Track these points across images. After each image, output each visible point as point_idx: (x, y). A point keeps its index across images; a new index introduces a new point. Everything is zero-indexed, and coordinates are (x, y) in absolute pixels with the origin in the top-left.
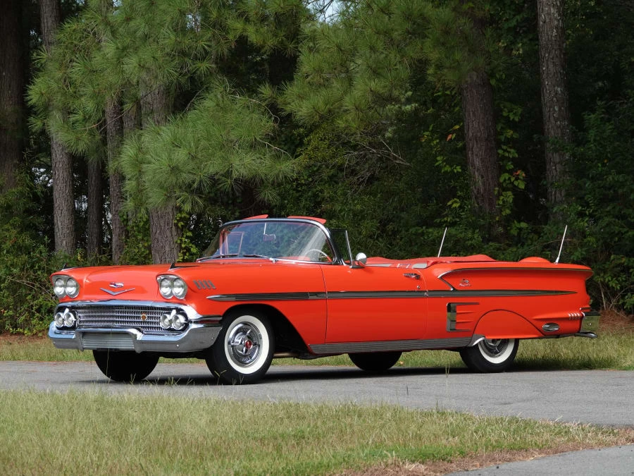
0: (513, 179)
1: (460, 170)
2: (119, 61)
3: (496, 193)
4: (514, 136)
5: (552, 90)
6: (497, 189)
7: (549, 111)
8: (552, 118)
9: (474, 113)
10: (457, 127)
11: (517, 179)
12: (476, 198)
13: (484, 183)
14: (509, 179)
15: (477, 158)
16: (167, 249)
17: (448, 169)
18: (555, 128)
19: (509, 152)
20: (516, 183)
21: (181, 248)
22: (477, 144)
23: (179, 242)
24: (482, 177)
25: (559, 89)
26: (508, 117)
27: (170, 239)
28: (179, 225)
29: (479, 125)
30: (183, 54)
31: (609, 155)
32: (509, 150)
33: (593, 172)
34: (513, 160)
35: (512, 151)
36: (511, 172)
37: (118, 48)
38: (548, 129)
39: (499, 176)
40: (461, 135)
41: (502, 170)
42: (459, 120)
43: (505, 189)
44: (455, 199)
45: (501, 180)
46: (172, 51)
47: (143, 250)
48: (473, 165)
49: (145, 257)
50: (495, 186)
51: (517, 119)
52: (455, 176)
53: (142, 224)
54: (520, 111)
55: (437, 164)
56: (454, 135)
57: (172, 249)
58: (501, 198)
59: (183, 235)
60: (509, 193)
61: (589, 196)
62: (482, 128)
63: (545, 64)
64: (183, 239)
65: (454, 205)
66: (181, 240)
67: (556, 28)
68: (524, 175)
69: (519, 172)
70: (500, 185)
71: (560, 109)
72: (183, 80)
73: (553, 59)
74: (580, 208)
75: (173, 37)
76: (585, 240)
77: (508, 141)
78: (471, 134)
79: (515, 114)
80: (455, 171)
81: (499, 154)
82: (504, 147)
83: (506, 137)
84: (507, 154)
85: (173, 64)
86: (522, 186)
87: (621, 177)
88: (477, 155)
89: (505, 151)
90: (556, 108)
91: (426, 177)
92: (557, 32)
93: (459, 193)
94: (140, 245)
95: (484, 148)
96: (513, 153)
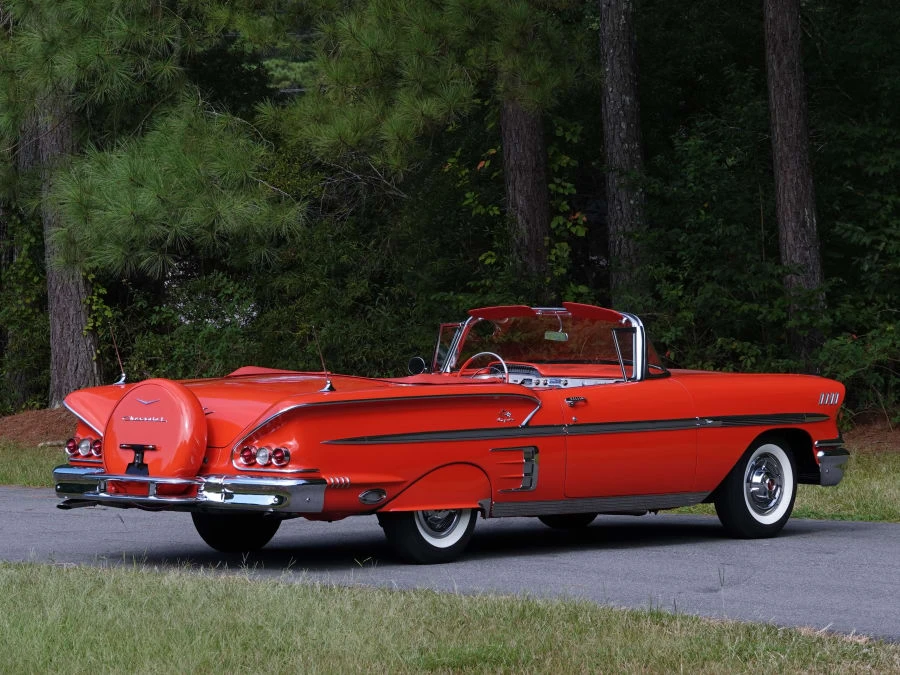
0: (569, 225)
1: (498, 213)
2: (47, 58)
3: (546, 244)
4: (572, 164)
5: (617, 101)
6: (547, 238)
7: (614, 129)
8: (617, 139)
9: (517, 134)
10: (493, 151)
11: (575, 225)
12: (518, 251)
13: (529, 231)
14: (565, 224)
15: (519, 195)
16: (72, 312)
17: (481, 210)
18: (621, 153)
19: (564, 187)
20: (573, 230)
21: (91, 311)
22: (521, 177)
23: (88, 302)
24: (528, 223)
25: (628, 99)
26: (564, 138)
27: (75, 297)
28: (89, 278)
29: (524, 150)
30: (139, 50)
31: (714, 198)
32: (563, 184)
33: (691, 220)
34: (569, 198)
35: (569, 185)
36: (566, 214)
37: (44, 40)
38: (611, 154)
39: (550, 220)
40: (497, 161)
41: (556, 212)
42: (497, 138)
43: (560, 239)
44: (489, 252)
45: (553, 225)
46: (123, 46)
47: (23, 308)
48: (515, 205)
49: (26, 319)
50: (545, 234)
51: (575, 140)
52: (491, 221)
53: (22, 272)
54: (580, 129)
55: (466, 202)
56: (488, 163)
57: (78, 312)
58: (554, 251)
59: (93, 292)
60: (565, 245)
61: (683, 253)
62: (528, 154)
63: (608, 63)
64: (95, 298)
65: (488, 261)
66: (92, 300)
67: (625, 13)
68: (585, 219)
69: (578, 215)
70: (551, 233)
71: (628, 125)
72: (138, 89)
73: (619, 56)
74: (671, 270)
75: (124, 26)
76: (679, 315)
77: (561, 172)
78: (512, 162)
79: (574, 134)
80: (491, 213)
81: (550, 190)
82: (558, 181)
83: (560, 166)
84: (561, 191)
85: (125, 64)
86: (581, 233)
87: (733, 229)
88: (520, 191)
89: (559, 185)
90: (624, 126)
91: (439, 218)
92: (626, 19)
93: (496, 244)
94: (20, 302)
95: (530, 181)
96: (570, 188)
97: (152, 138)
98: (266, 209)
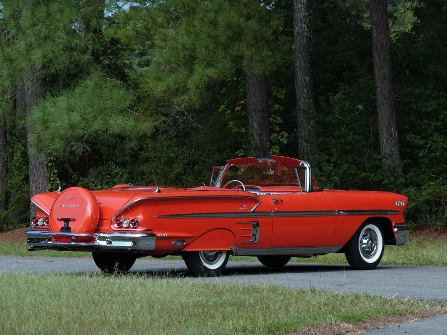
0: (279, 137)
1: (245, 131)
2: (27, 53)
3: (268, 146)
4: (280, 109)
5: (302, 79)
6: (268, 143)
7: (301, 93)
8: (302, 97)
9: (254, 94)
10: (242, 102)
11: (282, 137)
12: (255, 149)
13: (260, 140)
14: (277, 137)
15: (255, 123)
16: (41, 181)
17: (236, 130)
18: (304, 104)
19: (277, 119)
20: (281, 140)
21: (50, 181)
22: (256, 114)
23: (49, 176)
24: (259, 135)
25: (307, 78)
26: (276, 96)
27: (43, 174)
28: (49, 165)
29: (257, 101)
30: (72, 49)
31: (348, 122)
32: (276, 118)
33: (337, 133)
34: (279, 125)
35: (279, 118)
36: (278, 133)
37: (27, 44)
38: (299, 105)
39: (270, 136)
40: (244, 107)
41: (272, 131)
42: (244, 96)
43: (274, 144)
44: (241, 150)
45: (272, 138)
46: (64, 47)
47: (18, 181)
48: (253, 127)
49: (20, 187)
50: (267, 142)
51: (282, 97)
52: (242, 135)
53: (18, 164)
54: (284, 92)
55: (229, 127)
56: (240, 108)
57: (44, 181)
58: (272, 150)
59: (51, 171)
60: (277, 147)
61: (333, 149)
62: (259, 103)
63: (298, 61)
64: (52, 174)
65: (240, 154)
66: (50, 175)
67: (306, 37)
68: (287, 135)
69: (283, 133)
70: (270, 141)
71: (308, 91)
72: (71, 67)
73: (303, 58)
74: (327, 157)
75: (65, 37)
76: (331, 179)
77: (275, 112)
78: (251, 107)
79: (281, 94)
80: (242, 131)
81: (270, 120)
82: (274, 116)
83: (274, 109)
84: (275, 121)
85: (65, 55)
86: (285, 142)
87: (357, 137)
88: (255, 121)
89: (274, 118)
90: (305, 91)
91: (217, 136)
92: (307, 40)
93: (244, 146)
94: (17, 178)
95: (260, 116)
96: (279, 120)
97: (78, 90)
98: (132, 123)
